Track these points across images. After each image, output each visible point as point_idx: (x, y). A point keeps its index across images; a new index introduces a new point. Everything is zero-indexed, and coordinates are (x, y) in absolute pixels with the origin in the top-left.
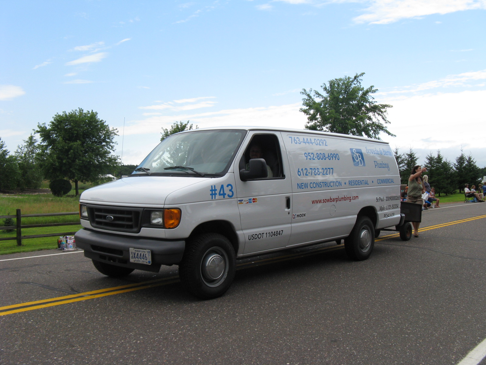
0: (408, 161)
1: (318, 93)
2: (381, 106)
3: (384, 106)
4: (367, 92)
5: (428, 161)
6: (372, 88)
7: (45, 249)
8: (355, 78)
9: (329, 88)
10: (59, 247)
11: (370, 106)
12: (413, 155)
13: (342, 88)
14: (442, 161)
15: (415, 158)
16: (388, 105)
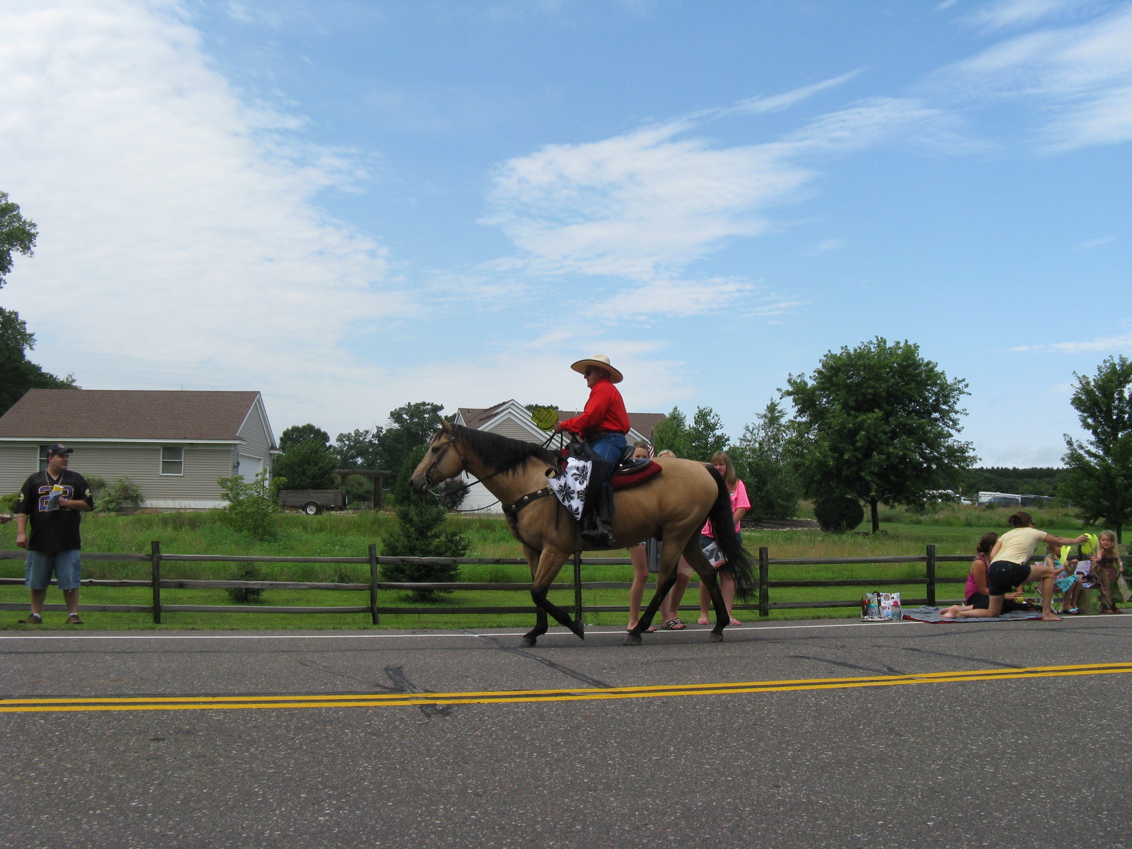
7: (825, 617)
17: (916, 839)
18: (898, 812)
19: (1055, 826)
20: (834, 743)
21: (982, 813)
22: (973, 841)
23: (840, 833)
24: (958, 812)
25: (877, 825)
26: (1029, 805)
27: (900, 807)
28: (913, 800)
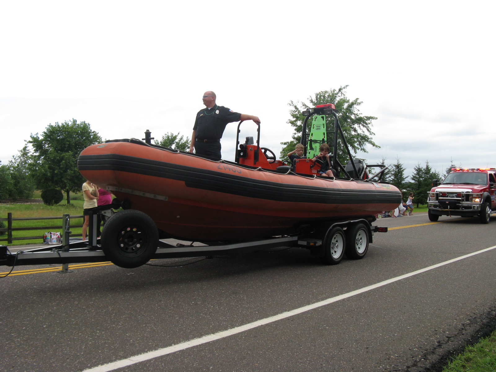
0: (395, 171)
1: (305, 105)
2: (366, 118)
3: (369, 118)
4: (353, 104)
5: (416, 172)
6: (357, 100)
7: (32, 244)
8: (340, 90)
9: (315, 100)
10: (44, 241)
11: (355, 118)
12: (400, 165)
13: (327, 100)
14: (430, 172)
15: (402, 169)
16: (373, 117)
17: (37, 332)
18: (33, 323)
19: (93, 321)
20: (15, 298)
21: (67, 320)
22: (60, 331)
23: (5, 335)
24: (57, 321)
25: (22, 329)
26: (87, 315)
27: (34, 321)
28: (41, 318)
